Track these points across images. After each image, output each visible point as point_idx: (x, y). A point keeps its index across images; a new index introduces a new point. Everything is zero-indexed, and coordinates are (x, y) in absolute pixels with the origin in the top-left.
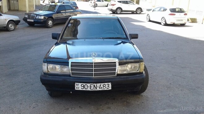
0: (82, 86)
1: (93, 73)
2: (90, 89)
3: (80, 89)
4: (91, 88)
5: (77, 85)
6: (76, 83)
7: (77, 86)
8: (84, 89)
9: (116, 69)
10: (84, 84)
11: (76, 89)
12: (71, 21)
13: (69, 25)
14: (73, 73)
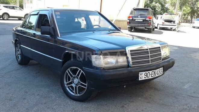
0: (146, 74)
1: (150, 59)
2: (151, 77)
3: (144, 79)
4: (152, 75)
5: (141, 74)
6: (140, 73)
7: (141, 76)
8: (147, 78)
9: (161, 54)
10: (147, 72)
11: (140, 79)
12: (56, 13)
13: (58, 17)
14: (133, 63)
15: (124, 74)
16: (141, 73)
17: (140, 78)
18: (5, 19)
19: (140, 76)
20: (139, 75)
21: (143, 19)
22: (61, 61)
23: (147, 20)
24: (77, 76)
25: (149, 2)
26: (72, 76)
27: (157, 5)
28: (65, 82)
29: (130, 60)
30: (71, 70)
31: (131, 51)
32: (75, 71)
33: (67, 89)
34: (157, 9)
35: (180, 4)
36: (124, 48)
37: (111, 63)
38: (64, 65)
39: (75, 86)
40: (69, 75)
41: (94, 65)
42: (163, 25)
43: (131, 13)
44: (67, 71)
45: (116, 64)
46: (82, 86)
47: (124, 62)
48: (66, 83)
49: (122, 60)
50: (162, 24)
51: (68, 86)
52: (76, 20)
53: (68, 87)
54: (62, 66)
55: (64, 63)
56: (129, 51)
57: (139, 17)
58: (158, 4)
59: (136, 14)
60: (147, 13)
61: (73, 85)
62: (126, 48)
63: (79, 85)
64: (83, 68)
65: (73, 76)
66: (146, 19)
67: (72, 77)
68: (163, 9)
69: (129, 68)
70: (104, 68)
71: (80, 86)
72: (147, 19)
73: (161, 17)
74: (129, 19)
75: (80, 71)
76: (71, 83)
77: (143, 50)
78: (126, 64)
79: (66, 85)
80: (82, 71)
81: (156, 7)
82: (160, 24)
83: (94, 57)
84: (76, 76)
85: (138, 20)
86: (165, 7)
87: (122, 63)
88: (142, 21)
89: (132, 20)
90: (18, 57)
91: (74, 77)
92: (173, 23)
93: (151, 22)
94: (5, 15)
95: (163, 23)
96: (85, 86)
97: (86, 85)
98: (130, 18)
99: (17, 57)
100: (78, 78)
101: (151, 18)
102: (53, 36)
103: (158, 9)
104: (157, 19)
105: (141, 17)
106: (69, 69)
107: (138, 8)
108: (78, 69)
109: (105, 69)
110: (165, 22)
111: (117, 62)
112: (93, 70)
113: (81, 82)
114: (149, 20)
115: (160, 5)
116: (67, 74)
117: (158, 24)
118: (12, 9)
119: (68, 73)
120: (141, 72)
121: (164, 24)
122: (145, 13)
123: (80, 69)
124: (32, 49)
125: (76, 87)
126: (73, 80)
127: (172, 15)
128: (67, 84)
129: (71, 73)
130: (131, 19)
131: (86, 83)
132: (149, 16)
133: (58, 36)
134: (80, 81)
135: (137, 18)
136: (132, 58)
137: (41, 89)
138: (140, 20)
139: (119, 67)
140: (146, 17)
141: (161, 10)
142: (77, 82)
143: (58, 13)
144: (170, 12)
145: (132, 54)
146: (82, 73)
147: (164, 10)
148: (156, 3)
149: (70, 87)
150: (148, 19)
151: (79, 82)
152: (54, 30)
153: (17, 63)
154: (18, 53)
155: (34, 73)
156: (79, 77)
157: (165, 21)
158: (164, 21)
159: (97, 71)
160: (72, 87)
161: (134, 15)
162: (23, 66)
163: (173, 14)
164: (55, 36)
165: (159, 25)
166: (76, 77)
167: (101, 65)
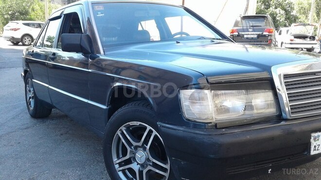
5: (315, 139)
11: (313, 153)
12: (96, 7)
13: (100, 15)
14: (292, 107)
15: (272, 139)
16: (316, 134)
17: (312, 148)
18: (26, 43)
19: (314, 143)
20: (312, 140)
21: (258, 33)
22: (104, 107)
23: (265, 36)
24: (143, 145)
25: (263, 7)
26: (130, 145)
27: (278, 12)
28: (115, 160)
29: (285, 102)
30: (128, 128)
31: (286, 76)
32: (137, 133)
33: (121, 174)
34: (277, 18)
35: (317, 9)
36: (267, 68)
37: (234, 110)
38: (113, 118)
39: (139, 170)
40: (124, 141)
41: (187, 115)
42: (291, 44)
43: (236, 24)
44: (119, 132)
45: (247, 112)
46: (157, 171)
47: (268, 106)
48: (118, 162)
49: (262, 101)
50: (290, 42)
51: (121, 168)
52: (140, 28)
53: (124, 171)
54: (108, 120)
55: (111, 112)
56: (280, 76)
57: (250, 30)
58: (279, 9)
59: (245, 25)
60: (264, 23)
61: (135, 167)
62: (273, 69)
63: (149, 168)
64: (157, 125)
65: (134, 144)
66: (262, 34)
67: (131, 148)
68: (288, 18)
69: (283, 123)
70: (216, 125)
71: (150, 170)
72: (265, 33)
73: (288, 31)
74: (233, 35)
75: (150, 132)
76: (129, 162)
77: (314, 74)
78: (272, 110)
79: (117, 166)
80: (155, 133)
81: (277, 15)
82: (287, 42)
83: (185, 95)
84: (140, 144)
85: (249, 36)
86: (292, 14)
87: (262, 109)
88: (256, 36)
89: (238, 36)
90: (30, 104)
91: (136, 147)
92: (309, 39)
93: (273, 38)
94: (26, 38)
95: (291, 40)
96: (165, 170)
97: (167, 167)
98: (235, 34)
99: (28, 104)
100: (145, 149)
101: (271, 31)
102: (89, 53)
103: (281, 18)
104: (280, 34)
105: (254, 31)
106: (123, 128)
107: (246, 15)
108: (145, 128)
109: (218, 127)
110: (296, 39)
111: (248, 107)
112: (184, 131)
113: (154, 161)
114: (269, 35)
115: (283, 12)
116: (119, 139)
117: (282, 43)
118: (37, 27)
119: (121, 136)
120: (316, 131)
121: (292, 42)
122: (261, 24)
123: (149, 128)
124: (50, 85)
125: (141, 172)
126: (134, 154)
127: (307, 26)
128: (120, 164)
129: (129, 138)
130: (237, 34)
131: (166, 163)
132: (268, 27)
133: (100, 53)
134: (151, 158)
135: (247, 33)
136: (290, 96)
137: (65, 171)
138: (252, 36)
139: (254, 120)
140: (263, 30)
141: (286, 19)
142: (143, 160)
143: (101, 8)
144: (301, 22)
145: (288, 86)
146: (156, 136)
147: (291, 19)
148: (276, 8)
149: (127, 171)
150: (268, 33)
151: (148, 159)
152: (91, 40)
153: (28, 116)
154: (30, 96)
155: (56, 135)
156: (148, 147)
157: (295, 37)
158: (293, 37)
159: (198, 132)
160: (131, 171)
161: (242, 28)
162: (39, 120)
163: (309, 25)
164: (92, 52)
165: (283, 45)
166: (139, 147)
167: (206, 117)
